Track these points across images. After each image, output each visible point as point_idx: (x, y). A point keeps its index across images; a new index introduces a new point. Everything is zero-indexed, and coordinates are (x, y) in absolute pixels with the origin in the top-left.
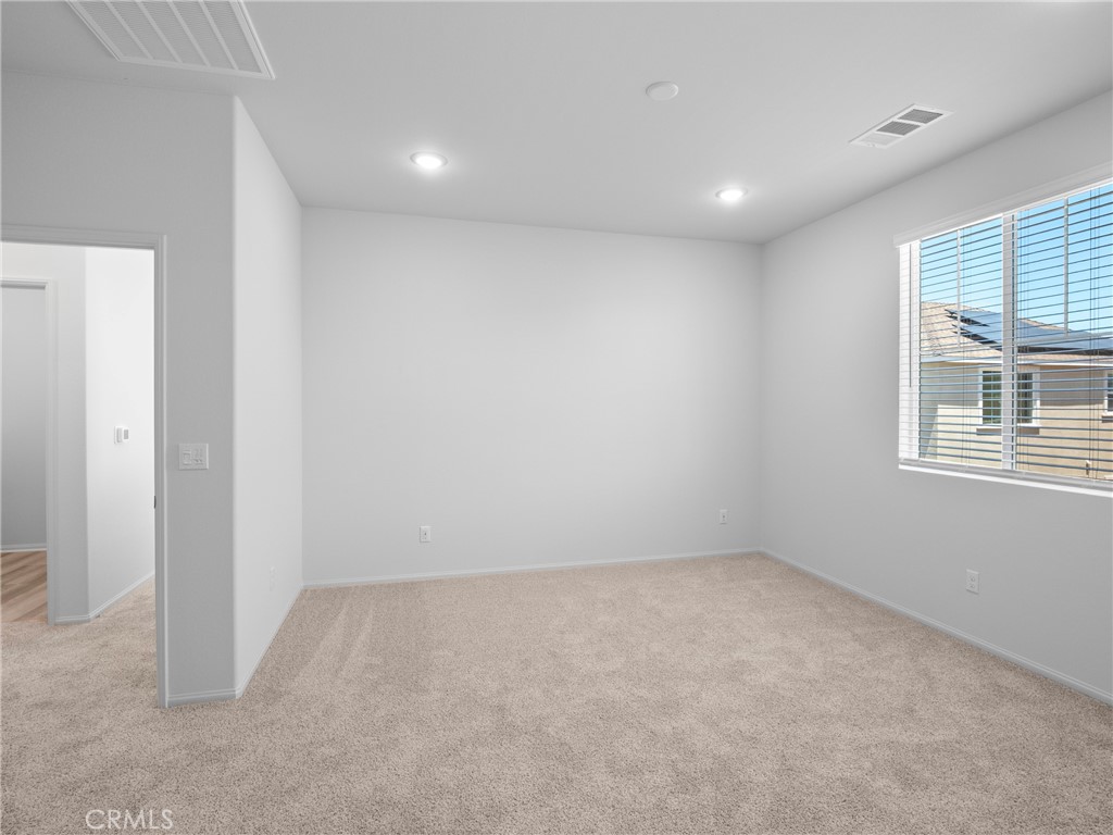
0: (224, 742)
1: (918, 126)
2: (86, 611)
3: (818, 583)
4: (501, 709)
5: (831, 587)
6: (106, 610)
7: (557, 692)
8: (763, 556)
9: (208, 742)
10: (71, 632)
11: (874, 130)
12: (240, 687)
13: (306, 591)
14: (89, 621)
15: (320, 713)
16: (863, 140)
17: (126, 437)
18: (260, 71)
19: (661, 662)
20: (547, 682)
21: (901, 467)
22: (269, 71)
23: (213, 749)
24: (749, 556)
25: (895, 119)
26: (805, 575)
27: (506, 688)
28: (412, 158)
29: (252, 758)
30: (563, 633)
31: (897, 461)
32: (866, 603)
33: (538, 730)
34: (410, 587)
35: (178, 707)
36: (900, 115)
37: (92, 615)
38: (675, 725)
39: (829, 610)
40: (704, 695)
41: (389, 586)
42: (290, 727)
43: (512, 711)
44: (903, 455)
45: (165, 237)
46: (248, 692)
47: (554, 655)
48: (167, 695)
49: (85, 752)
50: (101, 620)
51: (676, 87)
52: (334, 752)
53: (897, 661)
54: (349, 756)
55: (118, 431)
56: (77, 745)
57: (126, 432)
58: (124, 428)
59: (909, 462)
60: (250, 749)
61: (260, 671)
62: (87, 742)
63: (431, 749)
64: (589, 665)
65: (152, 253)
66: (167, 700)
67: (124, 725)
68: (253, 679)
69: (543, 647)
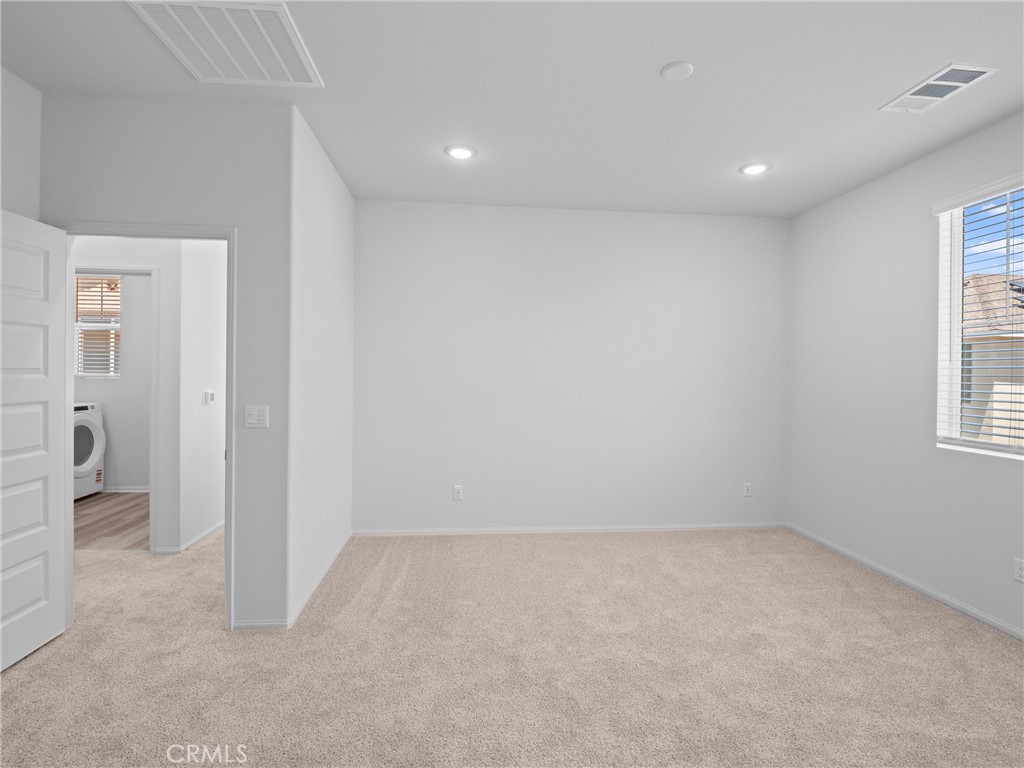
0: (274, 665)
1: (957, 87)
2: (178, 545)
3: (846, 560)
4: (515, 659)
5: (860, 566)
6: (193, 545)
7: (569, 649)
8: (789, 531)
9: (261, 664)
10: (168, 560)
11: (907, 95)
12: (291, 619)
13: (354, 538)
14: (179, 553)
15: (355, 648)
16: (895, 106)
17: (212, 399)
18: (311, 81)
19: (673, 628)
20: (560, 638)
21: (939, 445)
22: (320, 81)
23: (265, 670)
24: (774, 530)
25: (931, 81)
26: (833, 552)
27: (521, 640)
28: (446, 150)
29: (296, 681)
30: (580, 593)
31: (935, 439)
32: (899, 585)
33: (548, 683)
34: (443, 540)
35: (241, 631)
36: (937, 76)
37: (183, 547)
38: (682, 691)
39: (857, 590)
40: (715, 665)
41: (425, 538)
42: (329, 658)
43: (526, 663)
44: (941, 432)
45: (236, 230)
46: (298, 623)
47: (569, 613)
48: (233, 621)
49: (166, 662)
50: (189, 552)
51: (692, 67)
52: (363, 684)
53: (929, 649)
54: (376, 688)
55: (206, 394)
56: (161, 656)
57: (212, 395)
58: (211, 391)
59: (948, 440)
60: (295, 673)
61: (309, 606)
62: (168, 654)
63: (448, 691)
64: (602, 626)
65: (225, 243)
66: (232, 624)
67: (198, 642)
68: (303, 613)
69: (559, 605)
